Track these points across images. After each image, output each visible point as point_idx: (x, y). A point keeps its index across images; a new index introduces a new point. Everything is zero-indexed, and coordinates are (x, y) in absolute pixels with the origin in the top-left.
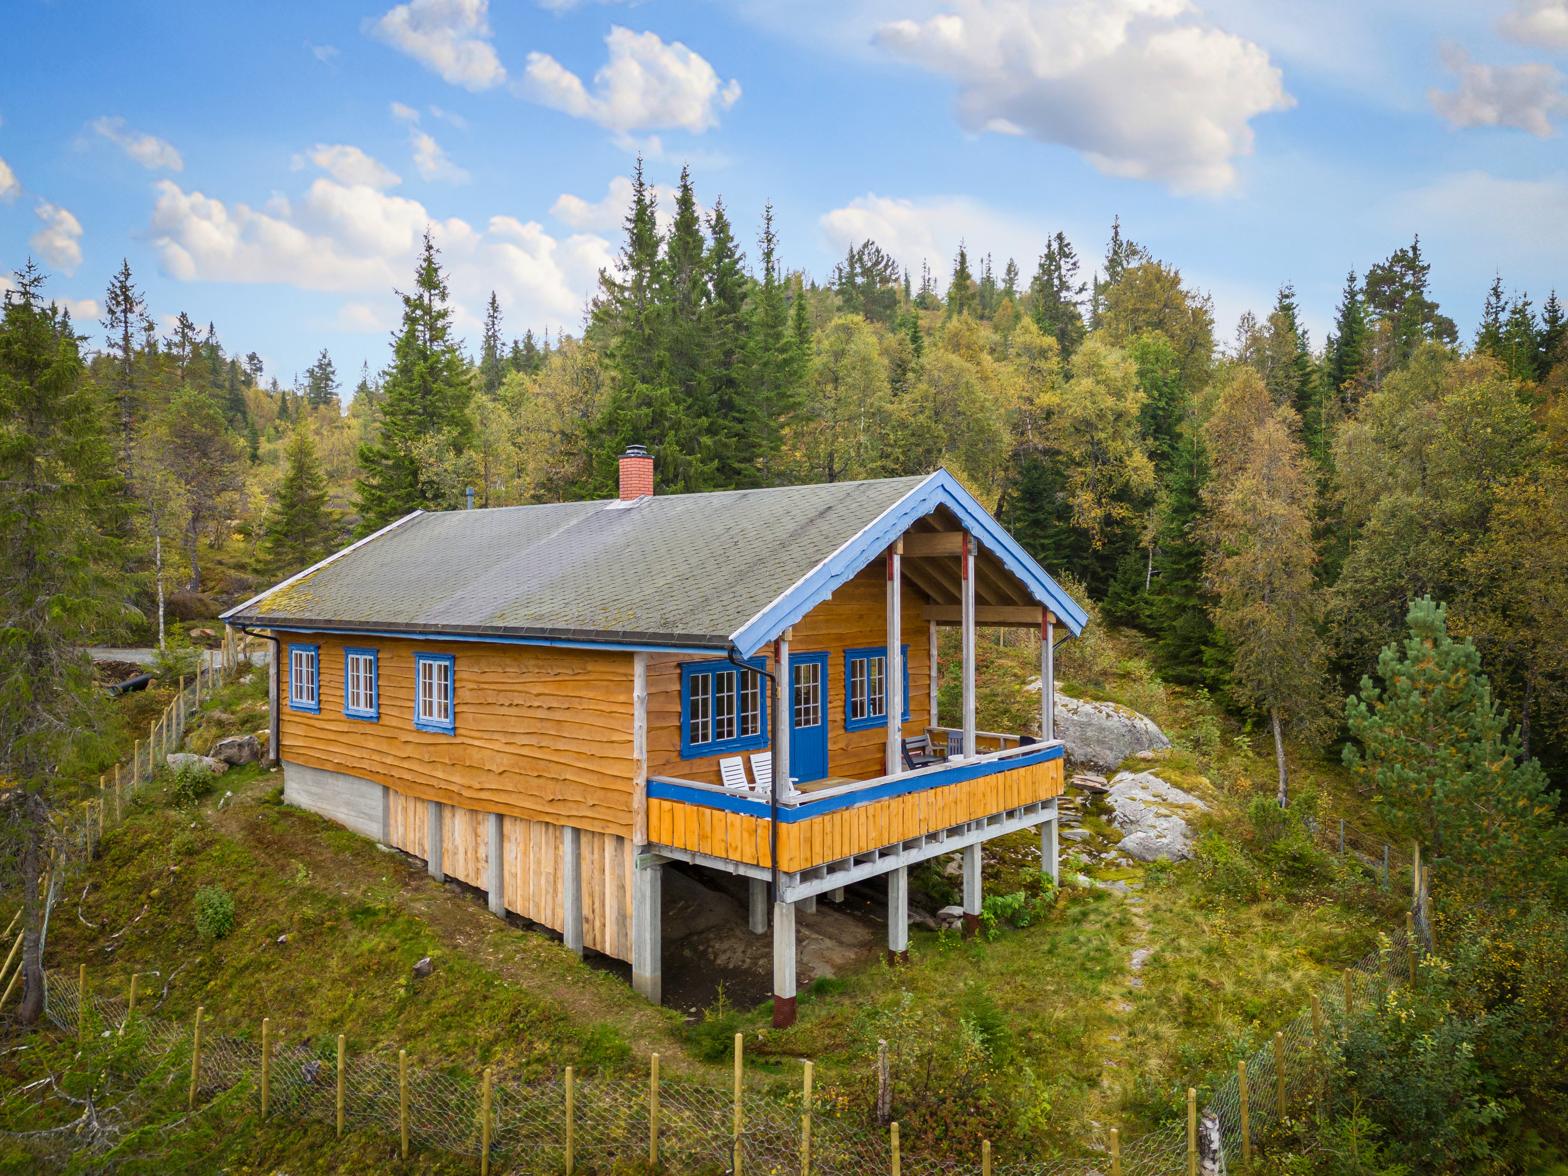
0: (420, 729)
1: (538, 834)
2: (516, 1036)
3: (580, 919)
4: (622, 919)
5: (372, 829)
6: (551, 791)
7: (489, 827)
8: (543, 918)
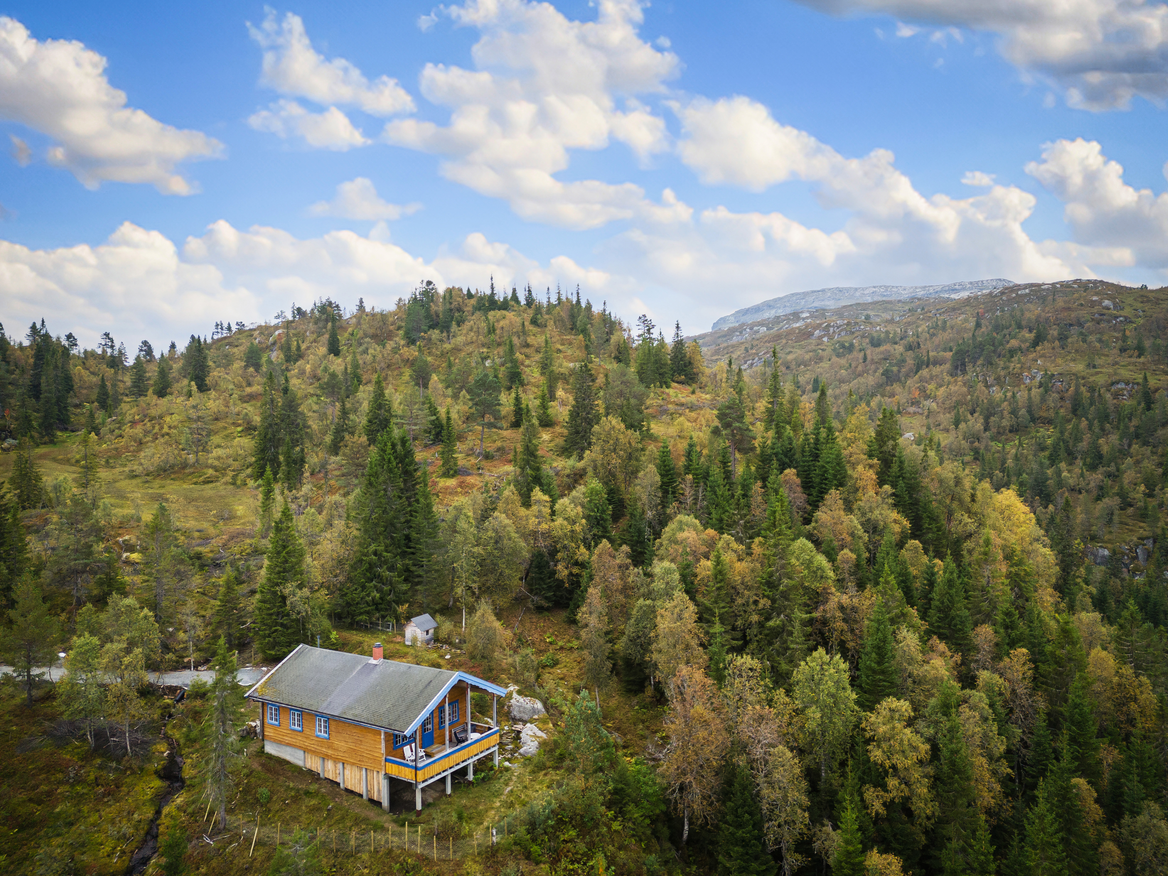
0: (317, 736)
1: (355, 769)
2: (357, 824)
3: (367, 791)
4: (379, 791)
5: (300, 763)
6: (359, 758)
7: (340, 766)
8: (357, 790)
